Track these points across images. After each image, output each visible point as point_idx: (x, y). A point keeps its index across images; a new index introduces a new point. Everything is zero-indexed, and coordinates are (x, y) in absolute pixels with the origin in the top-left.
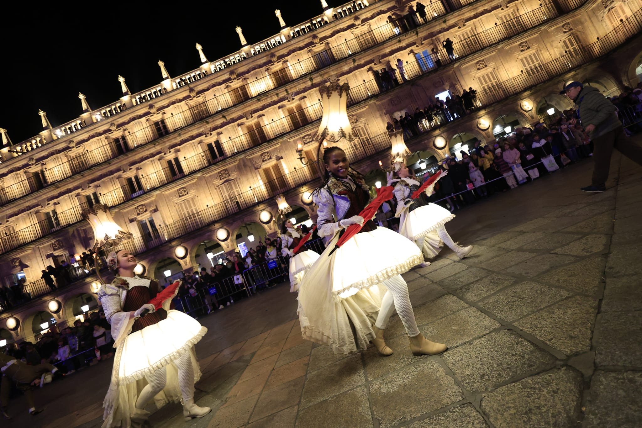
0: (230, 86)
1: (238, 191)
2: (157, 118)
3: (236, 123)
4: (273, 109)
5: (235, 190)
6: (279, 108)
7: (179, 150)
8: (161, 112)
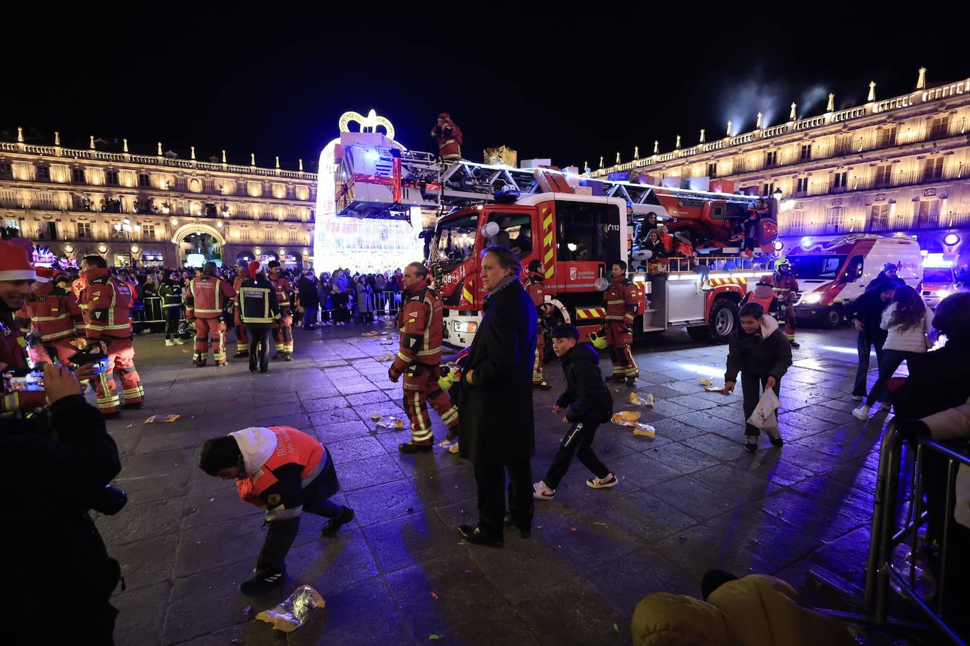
0: (882, 128)
1: (841, 218)
2: (806, 143)
3: (869, 163)
4: (912, 158)
5: (839, 217)
6: (919, 158)
7: (811, 174)
8: (812, 140)
